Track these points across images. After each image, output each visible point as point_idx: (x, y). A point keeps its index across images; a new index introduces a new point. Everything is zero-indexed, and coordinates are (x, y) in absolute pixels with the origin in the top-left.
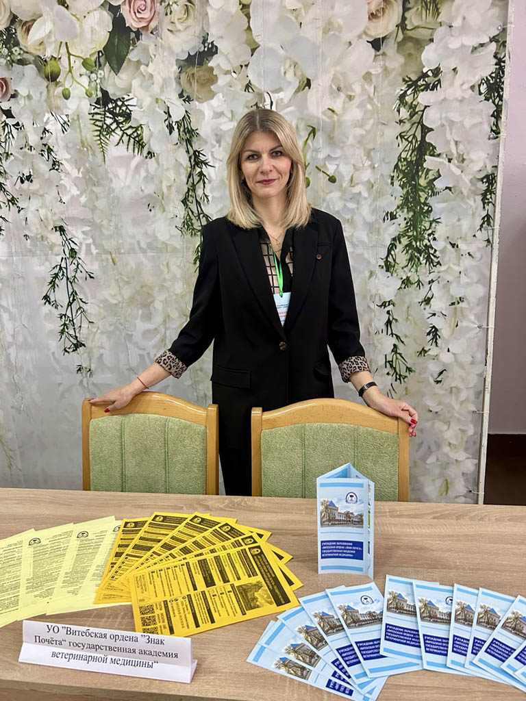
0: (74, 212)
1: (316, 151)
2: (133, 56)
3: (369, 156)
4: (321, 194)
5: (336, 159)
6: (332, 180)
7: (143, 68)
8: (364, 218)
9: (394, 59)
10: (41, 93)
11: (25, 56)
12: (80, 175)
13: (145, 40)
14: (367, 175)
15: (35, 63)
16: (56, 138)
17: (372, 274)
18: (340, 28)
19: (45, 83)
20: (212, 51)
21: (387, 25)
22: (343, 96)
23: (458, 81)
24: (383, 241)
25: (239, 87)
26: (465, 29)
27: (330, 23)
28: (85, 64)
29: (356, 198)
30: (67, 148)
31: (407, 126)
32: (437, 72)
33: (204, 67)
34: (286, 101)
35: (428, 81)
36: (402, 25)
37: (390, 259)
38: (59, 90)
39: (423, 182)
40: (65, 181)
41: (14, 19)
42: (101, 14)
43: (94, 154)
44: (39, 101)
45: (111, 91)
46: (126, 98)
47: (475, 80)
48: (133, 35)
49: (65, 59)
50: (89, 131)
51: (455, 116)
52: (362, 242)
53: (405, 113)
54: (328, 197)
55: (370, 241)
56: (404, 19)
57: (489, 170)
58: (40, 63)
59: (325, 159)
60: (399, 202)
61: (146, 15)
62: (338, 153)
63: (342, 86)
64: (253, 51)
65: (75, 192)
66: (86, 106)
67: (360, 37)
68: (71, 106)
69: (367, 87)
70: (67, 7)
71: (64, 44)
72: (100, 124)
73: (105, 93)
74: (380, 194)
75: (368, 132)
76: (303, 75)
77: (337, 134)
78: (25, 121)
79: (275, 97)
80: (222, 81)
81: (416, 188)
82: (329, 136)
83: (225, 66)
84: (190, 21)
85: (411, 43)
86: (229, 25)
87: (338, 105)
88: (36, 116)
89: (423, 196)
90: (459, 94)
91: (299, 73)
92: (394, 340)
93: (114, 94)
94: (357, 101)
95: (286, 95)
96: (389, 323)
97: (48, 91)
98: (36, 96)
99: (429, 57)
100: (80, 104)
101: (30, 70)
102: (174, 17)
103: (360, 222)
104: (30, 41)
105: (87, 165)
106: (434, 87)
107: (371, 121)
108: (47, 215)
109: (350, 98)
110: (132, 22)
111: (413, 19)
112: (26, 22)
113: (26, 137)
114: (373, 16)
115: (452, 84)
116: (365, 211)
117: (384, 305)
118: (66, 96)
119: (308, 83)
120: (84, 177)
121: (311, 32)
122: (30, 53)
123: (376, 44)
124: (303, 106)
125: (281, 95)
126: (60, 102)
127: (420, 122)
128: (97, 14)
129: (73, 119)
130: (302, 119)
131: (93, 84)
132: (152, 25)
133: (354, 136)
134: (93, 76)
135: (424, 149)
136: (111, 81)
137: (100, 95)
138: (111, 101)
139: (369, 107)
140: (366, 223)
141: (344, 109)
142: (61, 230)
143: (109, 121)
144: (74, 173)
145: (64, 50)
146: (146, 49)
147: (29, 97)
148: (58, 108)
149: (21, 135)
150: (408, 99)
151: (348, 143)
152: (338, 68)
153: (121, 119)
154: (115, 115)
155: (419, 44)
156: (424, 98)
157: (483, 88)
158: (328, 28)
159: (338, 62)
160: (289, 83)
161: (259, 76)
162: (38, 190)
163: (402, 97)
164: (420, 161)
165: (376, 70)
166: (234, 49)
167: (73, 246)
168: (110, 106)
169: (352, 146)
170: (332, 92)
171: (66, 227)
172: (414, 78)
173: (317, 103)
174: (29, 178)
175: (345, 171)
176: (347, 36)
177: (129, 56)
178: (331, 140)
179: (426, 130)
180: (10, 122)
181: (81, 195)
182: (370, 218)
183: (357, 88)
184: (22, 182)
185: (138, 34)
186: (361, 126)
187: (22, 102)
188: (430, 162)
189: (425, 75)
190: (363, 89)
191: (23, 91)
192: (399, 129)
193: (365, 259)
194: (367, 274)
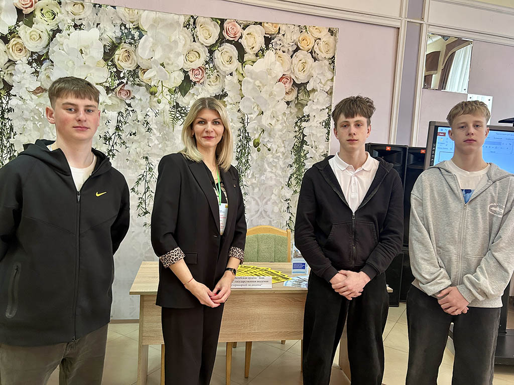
0: (154, 151)
1: (264, 138)
2: (192, 91)
3: (283, 143)
4: (265, 155)
5: (271, 142)
6: (269, 150)
7: (195, 96)
8: (280, 166)
9: (294, 110)
10: (147, 99)
11: (141, 83)
12: (161, 135)
13: (197, 86)
14: (282, 149)
15: (146, 86)
16: (152, 118)
17: (282, 188)
18: (275, 95)
19: (150, 95)
20: (225, 95)
21: (292, 97)
22: (275, 120)
23: (315, 120)
24: (288, 175)
25: (236, 110)
26: (318, 102)
27: (271, 93)
28: (169, 90)
29: (278, 158)
30: (156, 123)
31: (298, 133)
32: (308, 116)
33: (222, 100)
34: (254, 118)
35: (305, 118)
36: (297, 98)
37: (289, 182)
38: (156, 99)
39: (302, 154)
40: (153, 138)
41: (138, 67)
42: (179, 73)
43: (169, 128)
44: (146, 102)
45: (180, 103)
46: (187, 107)
47: (321, 121)
48: (192, 83)
49: (160, 88)
50: (168, 118)
51: (314, 132)
52: (279, 175)
53: (297, 129)
54: (267, 156)
55: (283, 175)
56: (298, 96)
57: (325, 152)
58: (148, 87)
59: (267, 142)
60: (293, 161)
61: (200, 77)
62: (272, 140)
63: (275, 116)
64: (242, 98)
65: (156, 142)
66: (168, 107)
67: (282, 99)
68: (161, 106)
69: (284, 117)
70: (164, 67)
71: (160, 82)
72: (174, 116)
73: (177, 104)
74: (287, 157)
75: (283, 134)
76: (260, 110)
77: (272, 133)
78: (138, 109)
79: (249, 116)
80: (229, 107)
81: (300, 156)
82: (269, 133)
83: (230, 101)
84: (218, 82)
85: (300, 105)
86: (233, 87)
87: (273, 123)
88: (143, 108)
89: (302, 159)
90: (316, 125)
91: (259, 109)
92: (290, 215)
93: (182, 105)
94: (280, 122)
95: (254, 116)
96: (288, 207)
97: (150, 99)
98: (144, 100)
99: (306, 110)
100: (165, 106)
101: (143, 89)
102: (211, 80)
103: (279, 167)
104: (145, 77)
105: (165, 132)
106: (307, 121)
107: (285, 130)
108: (140, 151)
109: (278, 121)
110: (192, 78)
111: (301, 97)
112: (144, 69)
113: (137, 116)
114: (287, 93)
115: (313, 121)
116: (281, 163)
117: (286, 200)
118: (159, 102)
119: (262, 113)
120: (162, 136)
121: (265, 95)
122: (144, 82)
123: (288, 103)
124: (260, 121)
125: (252, 116)
126: (156, 104)
127: (302, 133)
128: (178, 72)
129: (161, 112)
130: (259, 126)
131: (172, 99)
132: (201, 81)
133: (279, 135)
134: (172, 96)
135: (303, 142)
136: (181, 99)
137: (175, 104)
138: (180, 107)
139: (284, 125)
140: (281, 168)
141: (275, 124)
142: (147, 158)
143: (178, 115)
144: (158, 134)
145: (160, 83)
146: (197, 90)
147: (141, 100)
148: (155, 107)
149: (135, 115)
150: (298, 124)
151: (276, 137)
152: (274, 109)
153: (184, 115)
154: (181, 113)
155: (303, 106)
156: (304, 124)
157: (324, 124)
158: (271, 94)
159: (274, 107)
160: (255, 112)
161: (244, 107)
162: (138, 140)
163: (296, 123)
164: (302, 147)
165: (287, 112)
166: (234, 96)
167: (151, 166)
168: (179, 109)
169: (278, 138)
170: (271, 118)
171: (149, 158)
172: (301, 117)
173: (265, 121)
174: (134, 134)
175: (274, 147)
176: (278, 99)
177: (190, 91)
178: (270, 135)
179: (304, 136)
180: (130, 109)
181: (159, 144)
182: (283, 166)
183: (280, 118)
184: (131, 135)
185: (195, 83)
186: (281, 131)
187: (137, 101)
188: (305, 147)
189: (304, 116)
190: (283, 118)
191: (138, 97)
192: (295, 134)
193: (280, 182)
194: (281, 188)
